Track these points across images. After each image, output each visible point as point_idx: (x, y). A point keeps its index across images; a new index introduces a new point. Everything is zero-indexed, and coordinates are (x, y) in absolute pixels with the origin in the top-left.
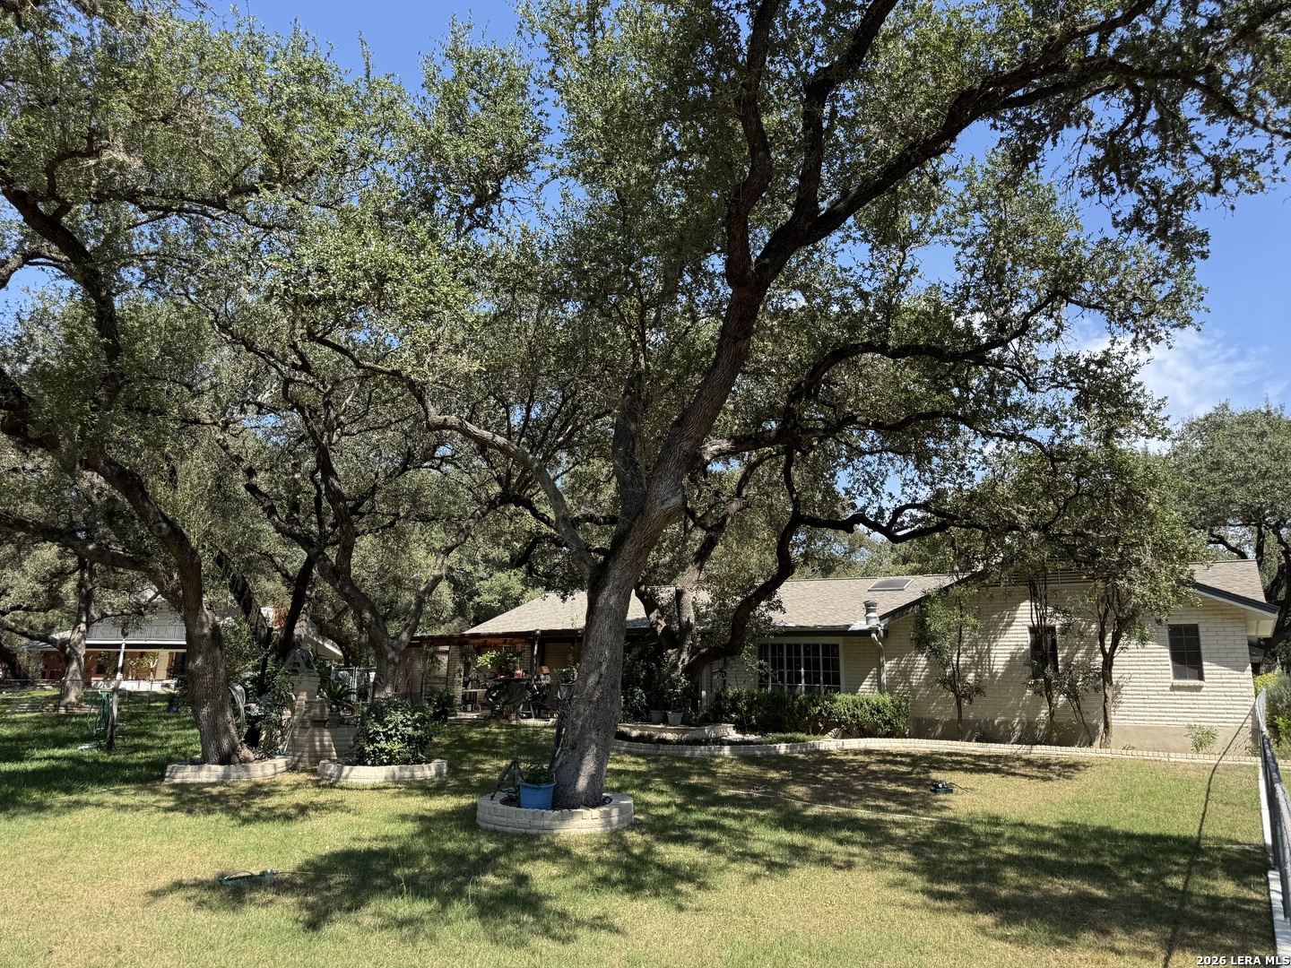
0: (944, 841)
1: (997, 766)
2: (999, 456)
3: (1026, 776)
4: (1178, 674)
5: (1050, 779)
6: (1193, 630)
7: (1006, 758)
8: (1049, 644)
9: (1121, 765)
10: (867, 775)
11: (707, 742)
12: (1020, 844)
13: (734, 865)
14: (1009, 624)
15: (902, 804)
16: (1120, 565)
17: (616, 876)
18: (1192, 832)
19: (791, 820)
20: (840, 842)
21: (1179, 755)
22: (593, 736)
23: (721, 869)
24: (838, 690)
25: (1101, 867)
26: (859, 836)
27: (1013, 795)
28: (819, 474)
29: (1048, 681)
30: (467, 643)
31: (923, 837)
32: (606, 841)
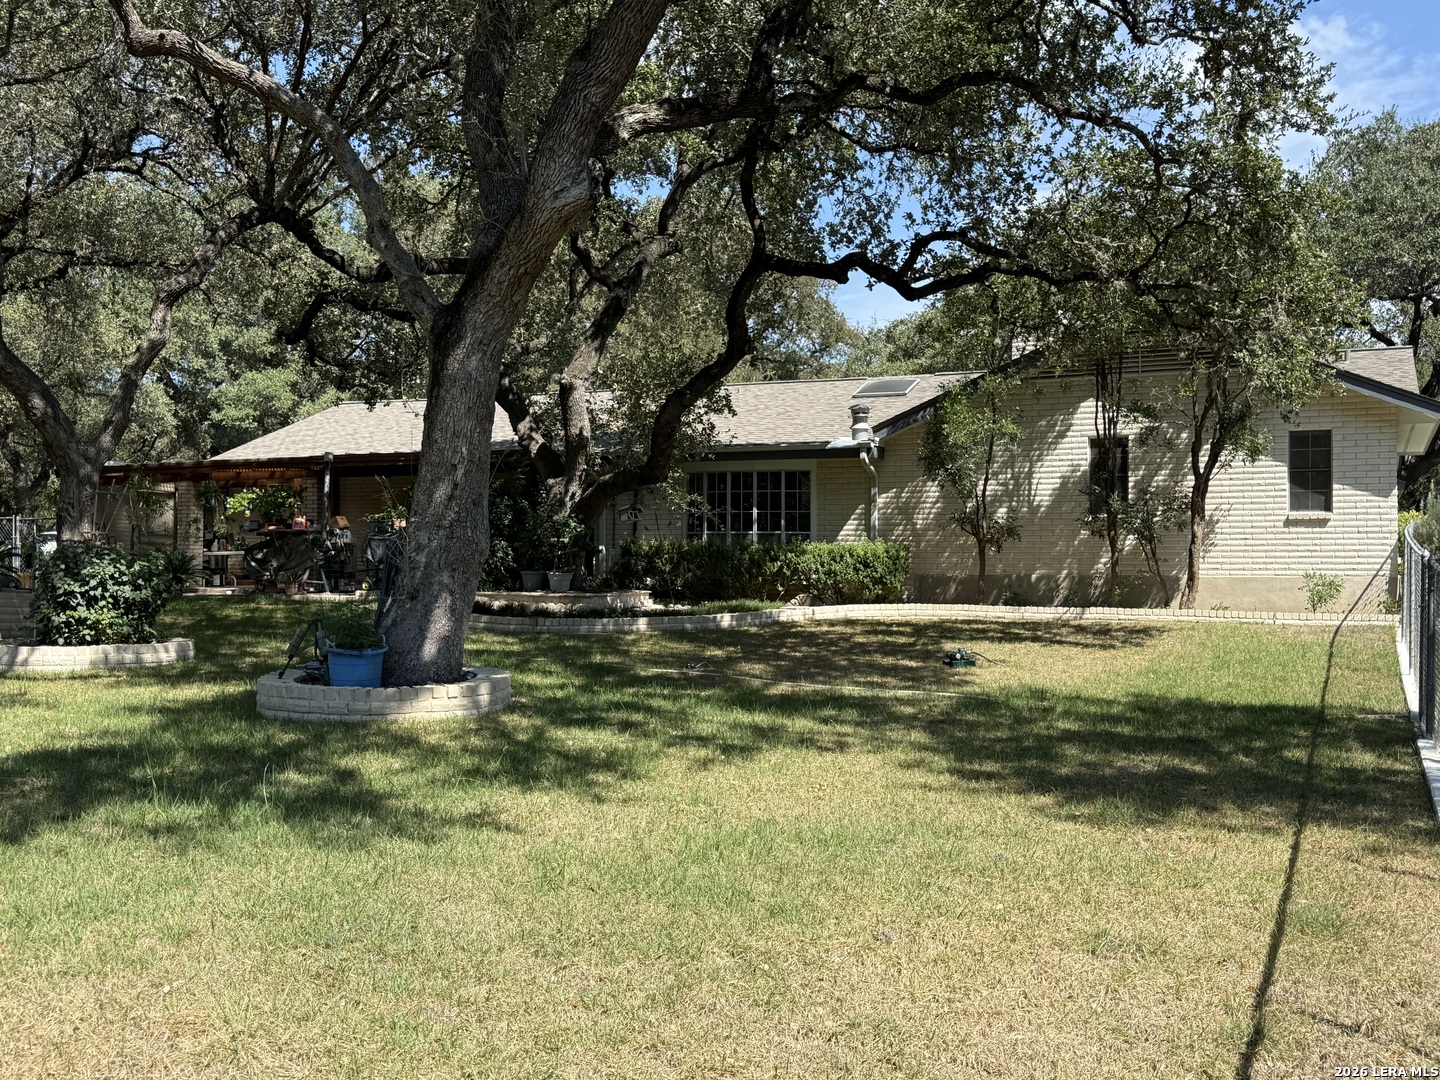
0: (970, 717)
1: (1037, 633)
2: (1077, 158)
3: (1077, 644)
4: (1297, 503)
5: (1113, 647)
6: (1324, 439)
7: (1048, 625)
8: (1119, 461)
9: (1209, 629)
10: (852, 648)
11: (612, 613)
12: (1080, 717)
13: (672, 750)
14: (1062, 435)
15: (904, 679)
16: (1239, 331)
17: (493, 766)
18: (1312, 699)
19: (749, 700)
20: (825, 721)
21: (1288, 615)
22: (446, 578)
23: (656, 755)
24: (806, 538)
25: (1193, 741)
26: (852, 714)
27: (1060, 666)
28: (792, 199)
29: (1112, 515)
30: (206, 477)
31: (942, 713)
32: (472, 726)
